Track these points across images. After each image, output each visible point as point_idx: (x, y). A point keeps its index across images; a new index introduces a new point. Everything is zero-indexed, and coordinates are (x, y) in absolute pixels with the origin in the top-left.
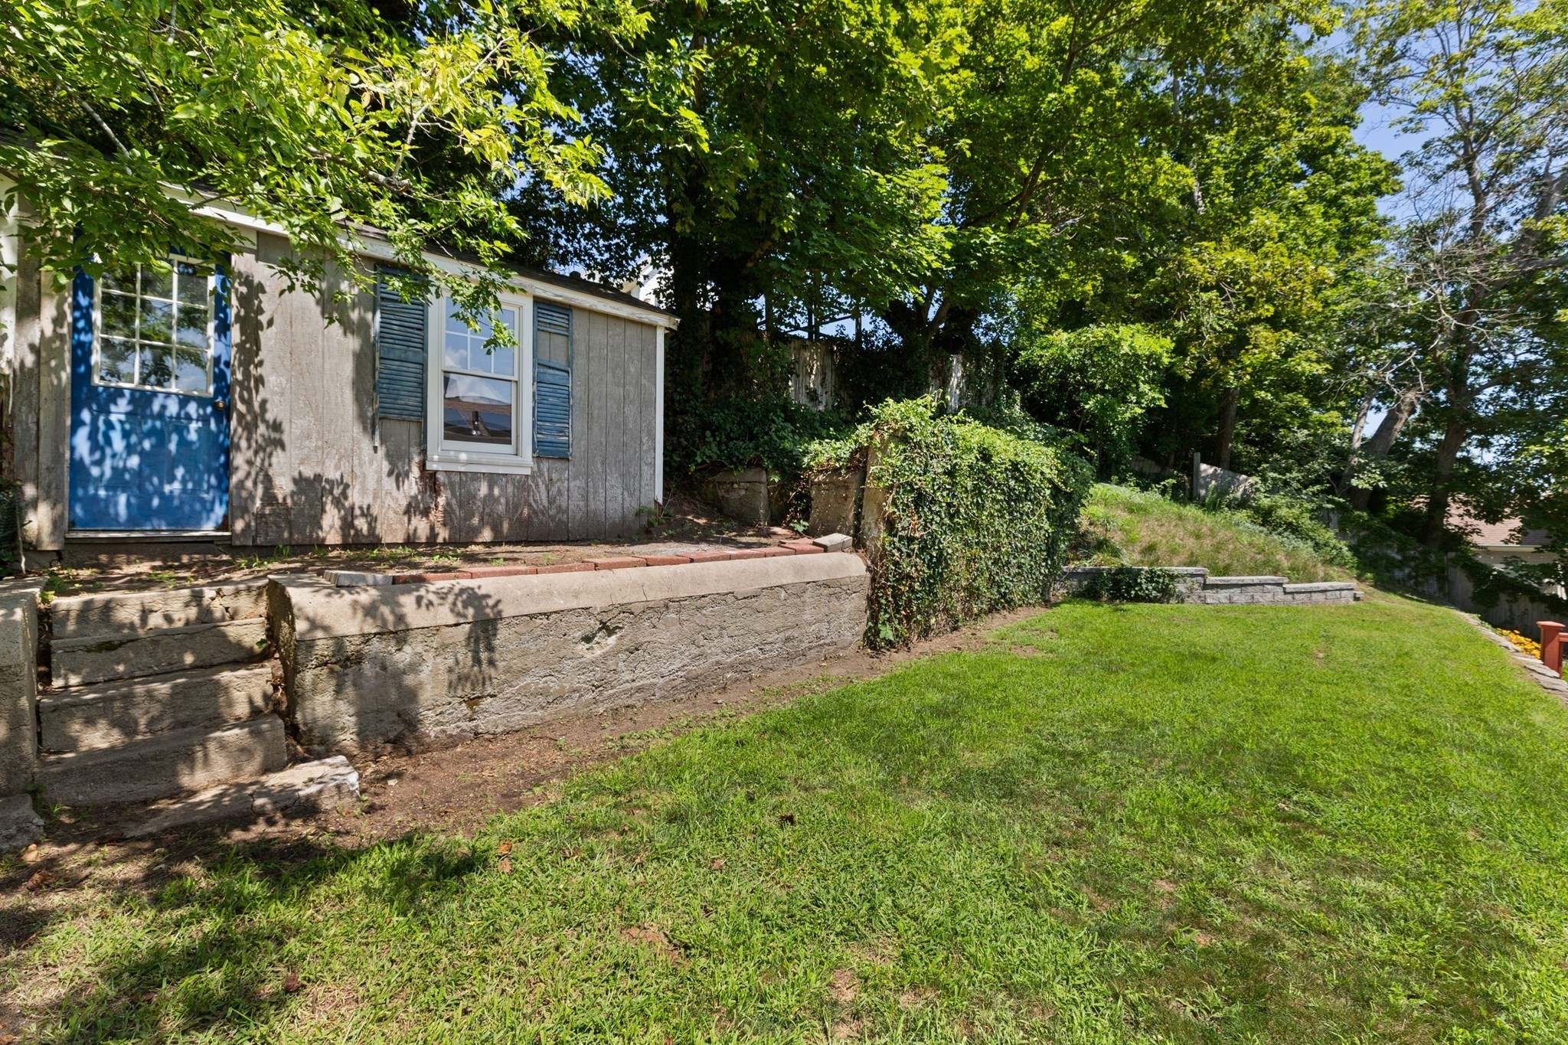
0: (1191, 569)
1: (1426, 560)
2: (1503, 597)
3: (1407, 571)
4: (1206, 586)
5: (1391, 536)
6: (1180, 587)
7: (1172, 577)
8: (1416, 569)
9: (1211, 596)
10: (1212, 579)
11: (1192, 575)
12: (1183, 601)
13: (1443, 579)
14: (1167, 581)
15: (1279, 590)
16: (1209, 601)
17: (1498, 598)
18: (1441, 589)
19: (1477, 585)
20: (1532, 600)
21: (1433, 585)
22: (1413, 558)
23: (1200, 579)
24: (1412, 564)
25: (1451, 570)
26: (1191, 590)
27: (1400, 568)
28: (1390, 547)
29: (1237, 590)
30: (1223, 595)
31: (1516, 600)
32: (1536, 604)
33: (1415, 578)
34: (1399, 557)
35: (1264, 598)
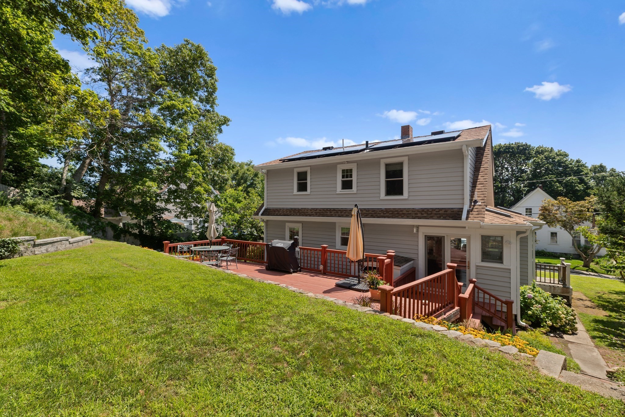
0: (27, 238)
1: (98, 224)
2: (122, 235)
3: (91, 229)
4: (35, 245)
5: (85, 216)
6: (21, 248)
7: (16, 243)
8: (94, 228)
9: (37, 250)
10: (38, 241)
11: (28, 241)
12: (22, 255)
13: (104, 231)
14: (14, 245)
15: (67, 242)
16: (36, 253)
17: (121, 236)
18: (103, 235)
19: (115, 232)
20: (130, 236)
21: (101, 233)
22: (94, 224)
23: (32, 242)
24: (93, 226)
25: (107, 227)
26: (27, 248)
27: (89, 229)
28: (84, 220)
29: (50, 245)
30: (43, 248)
31: (125, 236)
32: (131, 237)
33: (94, 231)
34: (88, 224)
35: (61, 247)
